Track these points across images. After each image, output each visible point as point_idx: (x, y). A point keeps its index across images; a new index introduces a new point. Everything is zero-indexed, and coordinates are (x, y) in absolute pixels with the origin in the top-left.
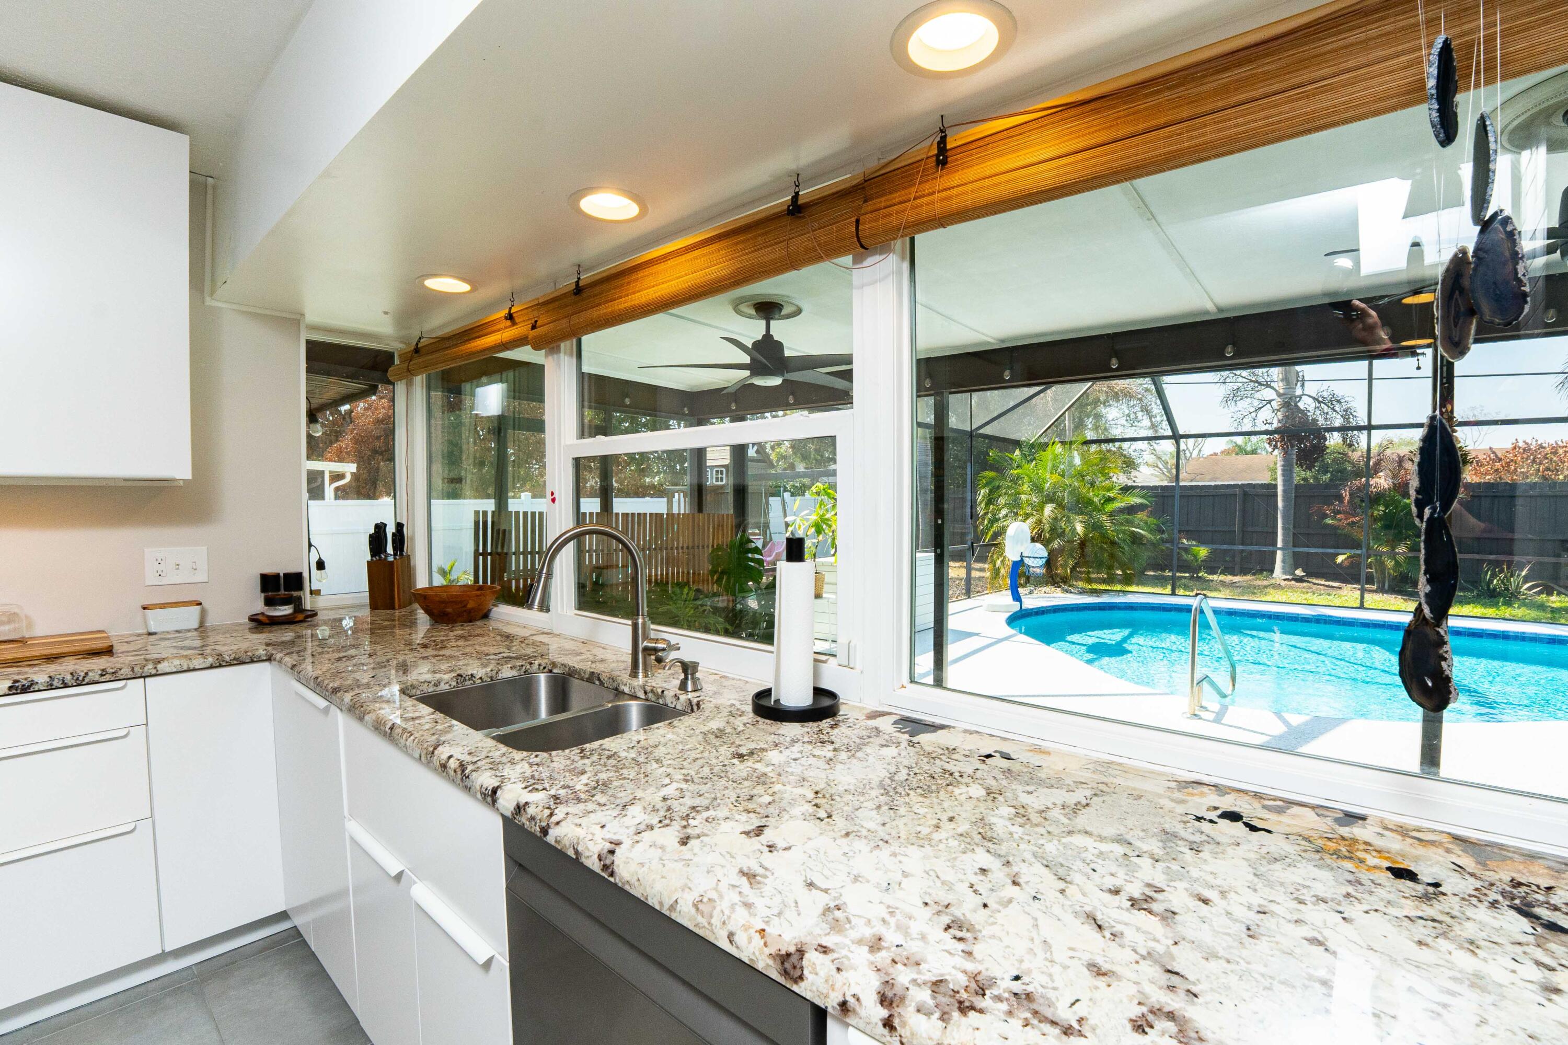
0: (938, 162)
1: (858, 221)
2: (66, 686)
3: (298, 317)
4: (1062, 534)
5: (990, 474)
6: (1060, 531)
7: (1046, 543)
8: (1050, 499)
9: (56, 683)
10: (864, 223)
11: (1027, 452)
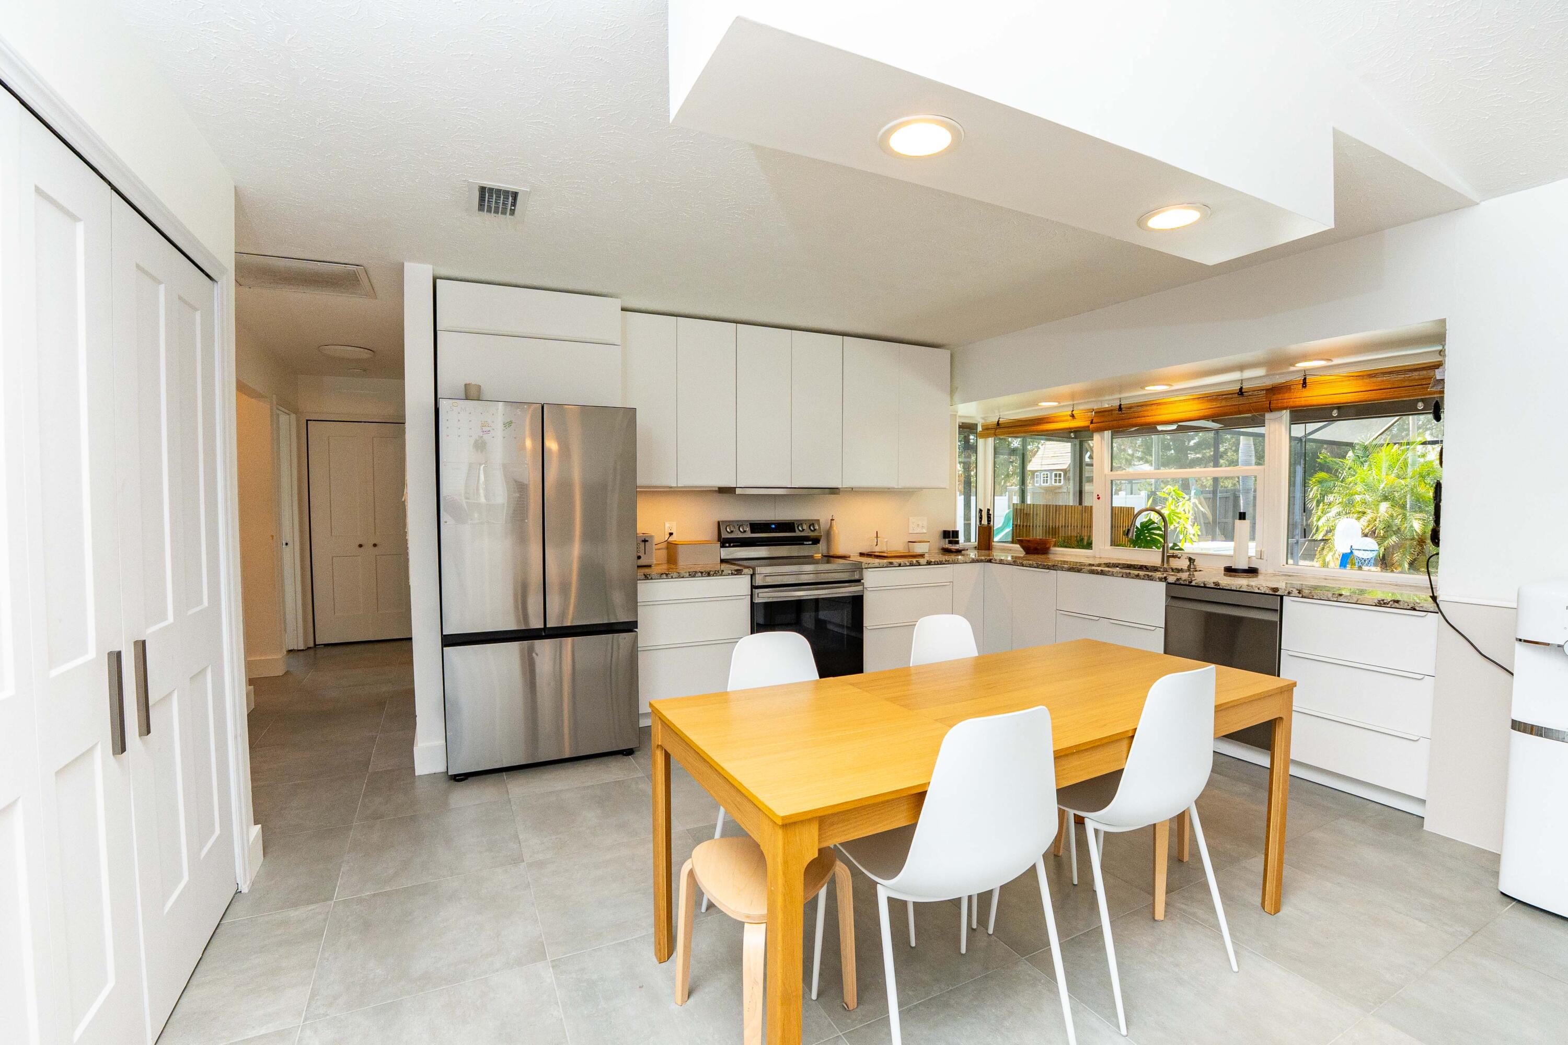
0: (1303, 387)
1: (1270, 403)
2: (938, 564)
3: (955, 413)
4: (1398, 531)
5: (1322, 475)
6: (1395, 528)
7: (1381, 540)
8: (1386, 498)
9: (936, 563)
10: (1273, 404)
11: (1360, 453)
